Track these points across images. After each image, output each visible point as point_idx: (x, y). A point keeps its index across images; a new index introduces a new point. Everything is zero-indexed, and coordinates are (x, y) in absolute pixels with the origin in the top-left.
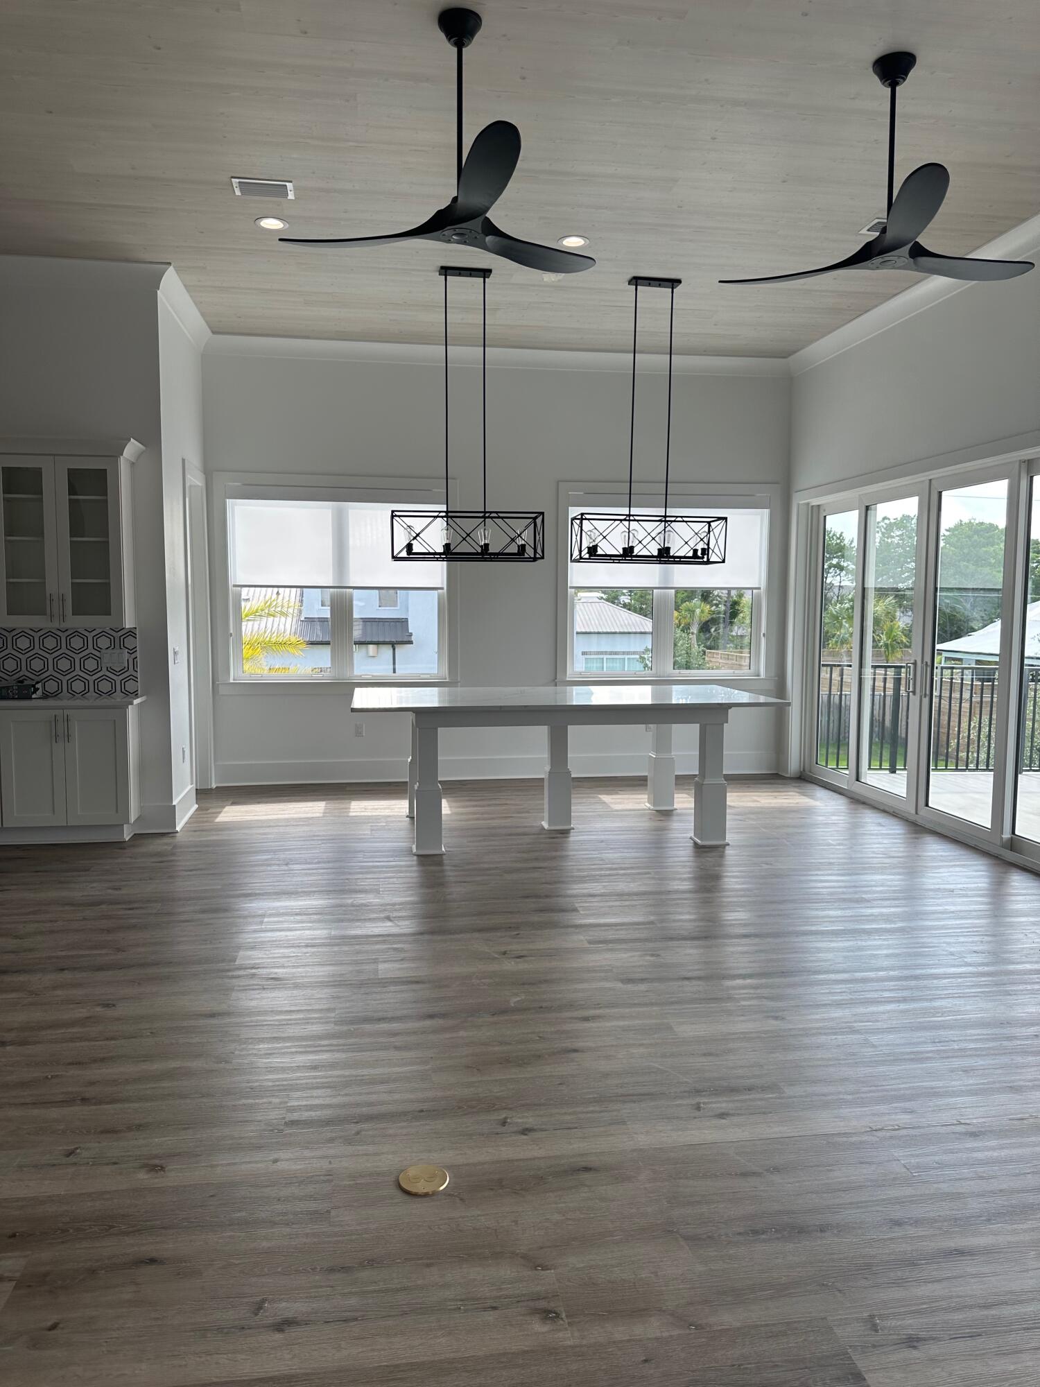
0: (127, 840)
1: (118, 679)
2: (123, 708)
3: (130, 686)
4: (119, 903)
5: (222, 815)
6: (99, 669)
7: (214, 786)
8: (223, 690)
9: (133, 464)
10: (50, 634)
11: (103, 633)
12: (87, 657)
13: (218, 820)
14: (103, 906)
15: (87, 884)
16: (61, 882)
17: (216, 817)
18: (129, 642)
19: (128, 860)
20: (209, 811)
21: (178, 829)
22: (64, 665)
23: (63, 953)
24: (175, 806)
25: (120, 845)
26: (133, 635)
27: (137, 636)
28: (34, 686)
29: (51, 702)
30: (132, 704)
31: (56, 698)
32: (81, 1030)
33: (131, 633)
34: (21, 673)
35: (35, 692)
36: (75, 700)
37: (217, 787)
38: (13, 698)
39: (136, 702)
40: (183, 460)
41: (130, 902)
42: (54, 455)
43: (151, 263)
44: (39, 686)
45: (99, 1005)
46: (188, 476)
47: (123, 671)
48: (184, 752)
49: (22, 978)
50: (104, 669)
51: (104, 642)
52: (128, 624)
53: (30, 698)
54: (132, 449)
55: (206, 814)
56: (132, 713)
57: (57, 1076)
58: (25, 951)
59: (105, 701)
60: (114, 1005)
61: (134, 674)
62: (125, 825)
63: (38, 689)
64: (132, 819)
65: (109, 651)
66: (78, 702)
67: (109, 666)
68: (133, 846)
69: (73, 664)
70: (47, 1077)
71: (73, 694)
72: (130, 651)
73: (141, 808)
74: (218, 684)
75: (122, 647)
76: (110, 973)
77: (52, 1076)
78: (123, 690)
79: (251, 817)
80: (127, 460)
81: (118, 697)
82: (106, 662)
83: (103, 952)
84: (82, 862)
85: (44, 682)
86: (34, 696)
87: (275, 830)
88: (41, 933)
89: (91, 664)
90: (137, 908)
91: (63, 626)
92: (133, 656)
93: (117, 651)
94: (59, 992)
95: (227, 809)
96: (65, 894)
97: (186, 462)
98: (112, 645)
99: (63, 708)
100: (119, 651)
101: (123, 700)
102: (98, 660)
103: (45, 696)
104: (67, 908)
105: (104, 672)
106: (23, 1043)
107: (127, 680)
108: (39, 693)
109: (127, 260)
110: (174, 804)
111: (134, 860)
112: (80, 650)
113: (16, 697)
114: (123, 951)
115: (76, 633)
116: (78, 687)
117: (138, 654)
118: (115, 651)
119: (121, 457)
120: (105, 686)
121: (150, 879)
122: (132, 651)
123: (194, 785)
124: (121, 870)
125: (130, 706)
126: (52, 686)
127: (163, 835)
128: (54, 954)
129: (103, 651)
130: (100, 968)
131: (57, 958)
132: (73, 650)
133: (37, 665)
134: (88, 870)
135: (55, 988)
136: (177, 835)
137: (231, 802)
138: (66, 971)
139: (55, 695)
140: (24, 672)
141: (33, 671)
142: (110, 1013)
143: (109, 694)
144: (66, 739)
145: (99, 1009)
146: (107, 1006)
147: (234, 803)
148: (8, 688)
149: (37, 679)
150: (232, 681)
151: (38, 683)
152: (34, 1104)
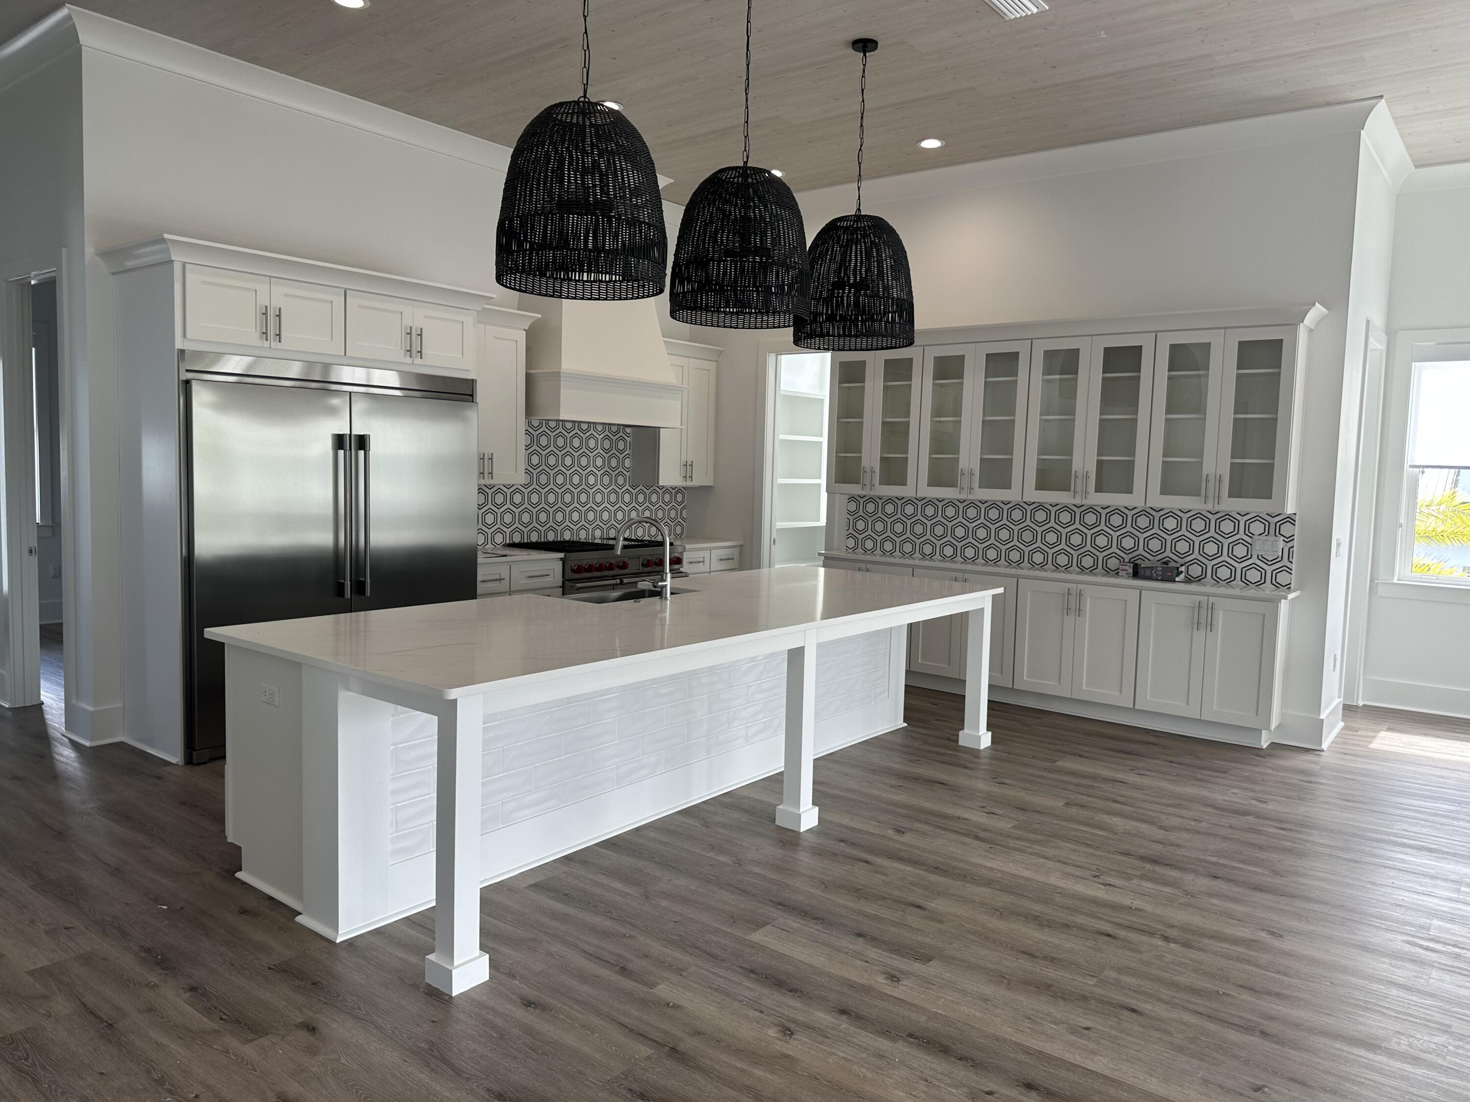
0: (1264, 747)
1: (1269, 569)
2: (1276, 602)
3: (1282, 578)
4: (1267, 819)
5: (1377, 740)
6: (1249, 556)
7: (1361, 703)
8: (1381, 591)
9: (1311, 330)
10: (1199, 515)
11: (1257, 518)
12: (1237, 543)
13: (1373, 746)
14: (1251, 818)
15: (1229, 788)
16: (1197, 780)
17: (1371, 742)
18: (1286, 529)
19: (1270, 771)
20: (1359, 733)
21: (1324, 746)
22: (1211, 549)
23: (1214, 859)
24: (1323, 720)
25: (1256, 751)
26: (1292, 522)
27: (1296, 523)
28: (1178, 568)
29: (1193, 587)
30: (1286, 598)
31: (1198, 583)
32: (1245, 951)
33: (1290, 520)
34: (1165, 555)
35: (1178, 575)
36: (1218, 587)
37: (1364, 706)
38: (1157, 580)
39: (1291, 596)
40: (1368, 322)
41: (1281, 821)
42: (1225, 328)
43: (1357, 101)
44: (1183, 569)
45: (1263, 930)
46: (1371, 340)
47: (1275, 561)
48: (1335, 659)
49: (1174, 874)
50: (1255, 557)
51: (1257, 528)
52: (1290, 510)
53: (1174, 581)
54: (1317, 312)
55: (1354, 735)
56: (1284, 607)
57: (1229, 995)
58: (1172, 845)
59: (1252, 592)
60: (1281, 936)
61: (1289, 565)
62: (1264, 731)
63: (1182, 572)
64: (1273, 726)
65: (1263, 537)
66: (1222, 590)
67: (1260, 554)
68: (1270, 755)
69: (1220, 549)
70: (1218, 992)
71: (1217, 580)
72: (1285, 539)
73: (1283, 715)
74: (1377, 583)
75: (1277, 534)
76: (1270, 897)
77: (1223, 993)
78: (1274, 582)
79: (1417, 751)
80: (1306, 326)
81: (1268, 589)
82: (1257, 549)
83: (1259, 870)
84: (1217, 762)
85: (1188, 564)
86: (1177, 579)
87: (1455, 775)
88: (1187, 830)
89: (1240, 551)
90: (1290, 830)
91: (1217, 508)
92: (1290, 545)
93: (1271, 538)
94: (1215, 901)
95: (1383, 734)
96: (1205, 793)
97: (1371, 323)
98: (1266, 532)
99: (1208, 595)
100: (1274, 538)
101: (1273, 593)
102: (1249, 546)
103: (1189, 580)
104: (1209, 810)
105: (1254, 560)
106: (1187, 945)
107: (1280, 570)
108: (1182, 576)
109: (1328, 104)
110: (1322, 717)
111: (1275, 773)
112: (1231, 535)
113: (1160, 578)
114: (1281, 876)
115: (1228, 516)
116: (1224, 573)
117: (1295, 543)
118: (1268, 538)
119: (1301, 324)
120: (1253, 576)
121: (1300, 799)
122: (1289, 539)
123: (1341, 699)
124: (1262, 780)
125: (1283, 601)
126: (1195, 571)
127: (1307, 750)
128: (1203, 857)
129: (1255, 537)
130: (1258, 888)
131: (1209, 862)
132: (1222, 534)
133: (1182, 547)
134: (1226, 773)
135: (1212, 895)
136: (1323, 753)
137: (1387, 727)
138: (1219, 880)
139: (1199, 580)
140: (1168, 553)
141: (1177, 553)
142: (1276, 943)
143: (1258, 584)
144: (1209, 627)
145: (1263, 934)
146: (1273, 933)
147: (1389, 729)
148: (1152, 568)
149: (1182, 561)
150: (1395, 581)
151: (1182, 565)
152: (1209, 1017)
